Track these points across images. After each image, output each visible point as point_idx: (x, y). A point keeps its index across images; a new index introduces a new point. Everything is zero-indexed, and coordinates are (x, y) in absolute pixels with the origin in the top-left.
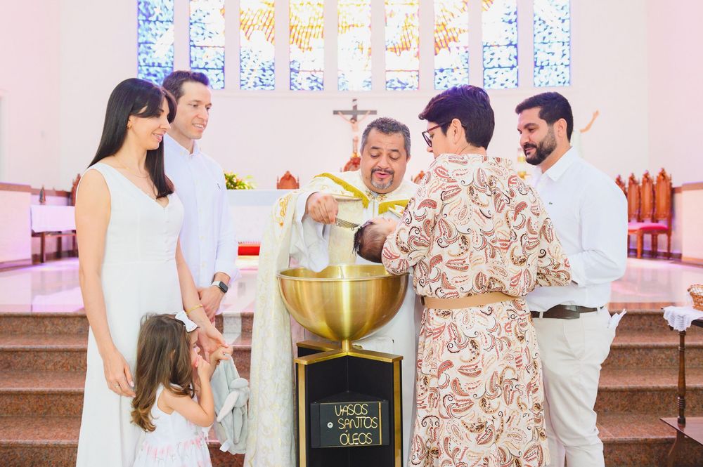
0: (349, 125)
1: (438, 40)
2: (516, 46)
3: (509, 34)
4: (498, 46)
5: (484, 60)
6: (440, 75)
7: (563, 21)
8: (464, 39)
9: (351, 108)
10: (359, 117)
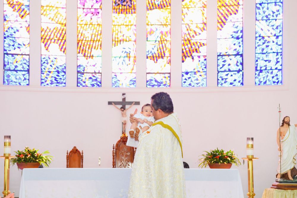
0: (119, 112)
1: (184, 51)
2: (242, 55)
3: (237, 47)
4: (229, 55)
5: (218, 66)
6: (186, 76)
7: (277, 37)
8: (203, 50)
9: (121, 100)
10: (127, 107)
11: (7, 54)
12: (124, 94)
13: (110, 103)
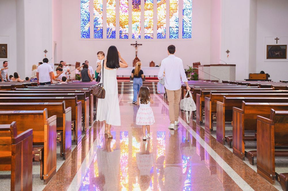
0: (135, 48)
1: (158, 26)
2: (178, 28)
3: (176, 24)
4: (174, 27)
5: (170, 31)
6: (159, 35)
7: (190, 21)
8: (165, 25)
9: (135, 44)
10: (138, 46)
11: (95, 27)
12: (136, 41)
13: (131, 45)
